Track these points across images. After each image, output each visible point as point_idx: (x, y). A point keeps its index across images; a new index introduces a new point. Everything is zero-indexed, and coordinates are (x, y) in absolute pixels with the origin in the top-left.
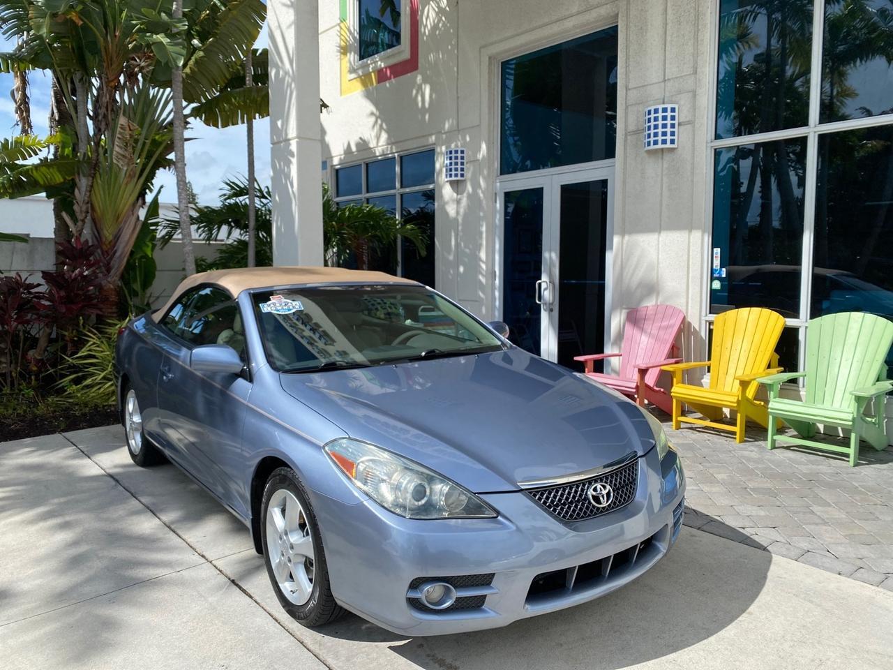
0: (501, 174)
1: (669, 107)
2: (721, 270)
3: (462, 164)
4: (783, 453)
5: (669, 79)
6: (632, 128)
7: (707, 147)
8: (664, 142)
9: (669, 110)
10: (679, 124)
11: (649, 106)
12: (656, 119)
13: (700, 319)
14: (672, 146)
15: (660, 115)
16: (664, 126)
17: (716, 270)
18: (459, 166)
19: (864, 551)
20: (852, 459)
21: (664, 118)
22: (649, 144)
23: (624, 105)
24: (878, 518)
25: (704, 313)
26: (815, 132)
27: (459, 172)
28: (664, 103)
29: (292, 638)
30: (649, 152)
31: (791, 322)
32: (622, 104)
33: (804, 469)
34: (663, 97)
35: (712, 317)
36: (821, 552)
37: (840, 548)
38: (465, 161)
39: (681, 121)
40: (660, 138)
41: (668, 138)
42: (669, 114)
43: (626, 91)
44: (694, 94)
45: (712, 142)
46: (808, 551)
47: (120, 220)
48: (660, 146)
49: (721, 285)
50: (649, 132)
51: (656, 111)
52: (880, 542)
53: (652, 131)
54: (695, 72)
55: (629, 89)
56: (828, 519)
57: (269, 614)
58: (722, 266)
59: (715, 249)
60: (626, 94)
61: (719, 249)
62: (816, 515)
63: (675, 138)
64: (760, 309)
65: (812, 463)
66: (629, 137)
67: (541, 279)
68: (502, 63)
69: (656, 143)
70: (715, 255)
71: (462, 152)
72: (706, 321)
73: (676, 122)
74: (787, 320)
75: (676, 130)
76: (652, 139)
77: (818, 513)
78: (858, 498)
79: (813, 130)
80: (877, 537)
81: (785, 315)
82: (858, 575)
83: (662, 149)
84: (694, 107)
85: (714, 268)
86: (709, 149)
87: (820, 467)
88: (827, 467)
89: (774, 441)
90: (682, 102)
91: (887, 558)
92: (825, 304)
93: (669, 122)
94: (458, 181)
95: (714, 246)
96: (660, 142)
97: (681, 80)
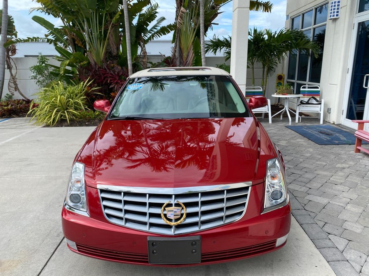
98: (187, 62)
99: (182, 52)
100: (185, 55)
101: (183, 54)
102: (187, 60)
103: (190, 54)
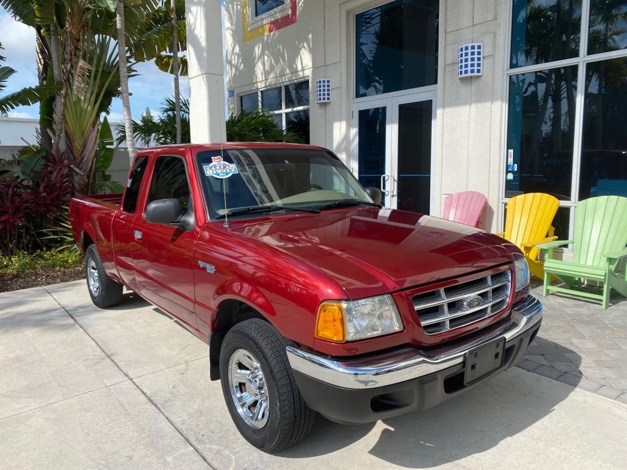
0: (356, 97)
1: (476, 45)
2: (513, 165)
3: (328, 90)
4: (555, 299)
5: (476, 25)
6: (449, 61)
7: (504, 74)
8: (472, 71)
9: (476, 47)
10: (484, 58)
11: (462, 45)
12: (466, 54)
13: (498, 202)
14: (479, 74)
15: (470, 51)
16: (473, 59)
17: (510, 166)
18: (326, 92)
19: (608, 373)
20: (604, 303)
21: (473, 54)
22: (461, 73)
23: (444, 44)
24: (620, 348)
25: (501, 198)
26: (584, 61)
27: (326, 97)
28: (472, 42)
29: (181, 436)
30: (461, 79)
31: (564, 203)
32: (442, 44)
33: (569, 311)
34: (472, 38)
35: (507, 200)
36: (575, 373)
37: (590, 370)
38: (330, 88)
39: (484, 55)
40: (469, 68)
41: (476, 68)
42: (476, 50)
43: (445, 33)
44: (495, 35)
45: (507, 70)
46: (566, 373)
47: (84, 135)
48: (469, 74)
49: (514, 177)
50: (461, 64)
51: (467, 48)
52: (620, 366)
53: (464, 64)
54: (495, 18)
55: (448, 33)
56: (583, 348)
57: (167, 418)
58: (514, 163)
59: (509, 150)
60: (445, 36)
61: (512, 150)
62: (574, 345)
63: (481, 68)
64: (541, 194)
65: (576, 306)
66: (447, 68)
67: (385, 174)
68: (356, 15)
69: (466, 72)
70: (509, 155)
71: (328, 82)
72: (503, 203)
73: (481, 56)
74: (560, 201)
75: (481, 62)
76: (464, 69)
77: (576, 344)
78: (607, 333)
79: (583, 60)
80: (618, 363)
81: (560, 198)
82: (601, 391)
83: (471, 77)
84: (494, 45)
85: (509, 164)
86: (505, 75)
87: (582, 309)
88: (586, 310)
89: (548, 291)
90: (486, 41)
91: (624, 378)
92: (593, 190)
93: (476, 56)
94: (325, 103)
95: (508, 148)
96: (469, 71)
97: (486, 25)
98: (83, 158)
99: (71, 140)
100: (78, 145)
101: (73, 144)
102: (83, 156)
103: (88, 143)
